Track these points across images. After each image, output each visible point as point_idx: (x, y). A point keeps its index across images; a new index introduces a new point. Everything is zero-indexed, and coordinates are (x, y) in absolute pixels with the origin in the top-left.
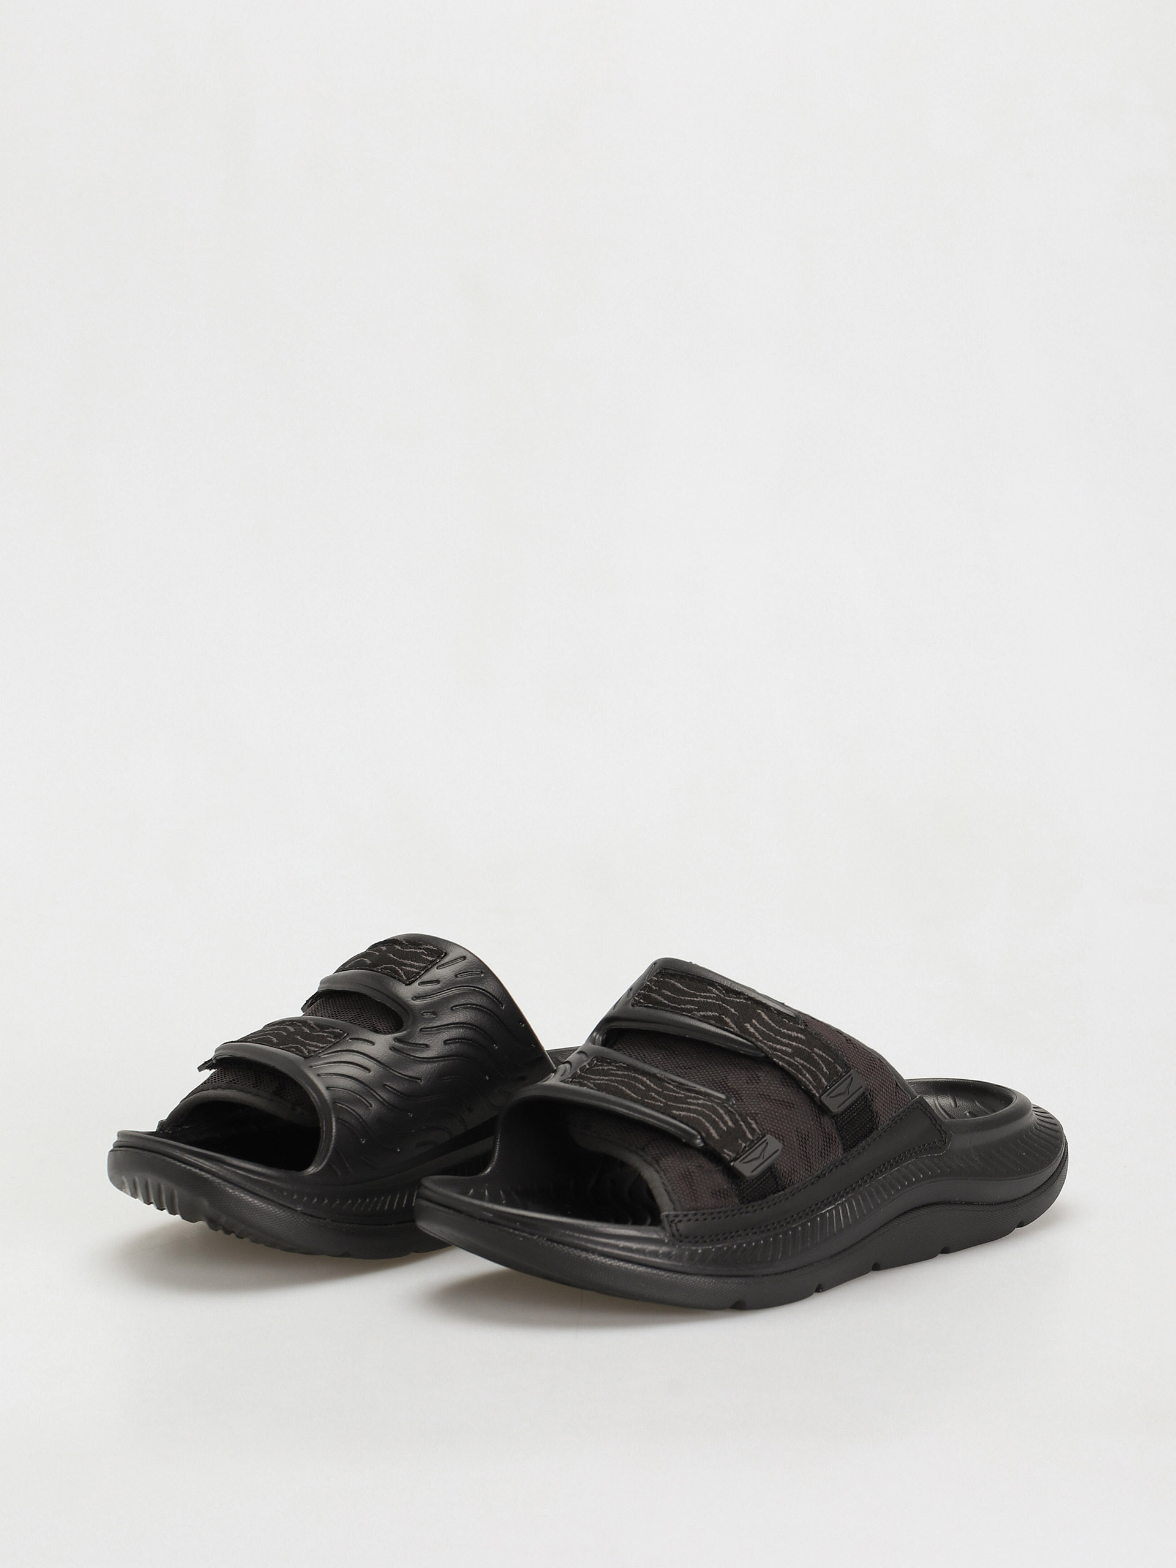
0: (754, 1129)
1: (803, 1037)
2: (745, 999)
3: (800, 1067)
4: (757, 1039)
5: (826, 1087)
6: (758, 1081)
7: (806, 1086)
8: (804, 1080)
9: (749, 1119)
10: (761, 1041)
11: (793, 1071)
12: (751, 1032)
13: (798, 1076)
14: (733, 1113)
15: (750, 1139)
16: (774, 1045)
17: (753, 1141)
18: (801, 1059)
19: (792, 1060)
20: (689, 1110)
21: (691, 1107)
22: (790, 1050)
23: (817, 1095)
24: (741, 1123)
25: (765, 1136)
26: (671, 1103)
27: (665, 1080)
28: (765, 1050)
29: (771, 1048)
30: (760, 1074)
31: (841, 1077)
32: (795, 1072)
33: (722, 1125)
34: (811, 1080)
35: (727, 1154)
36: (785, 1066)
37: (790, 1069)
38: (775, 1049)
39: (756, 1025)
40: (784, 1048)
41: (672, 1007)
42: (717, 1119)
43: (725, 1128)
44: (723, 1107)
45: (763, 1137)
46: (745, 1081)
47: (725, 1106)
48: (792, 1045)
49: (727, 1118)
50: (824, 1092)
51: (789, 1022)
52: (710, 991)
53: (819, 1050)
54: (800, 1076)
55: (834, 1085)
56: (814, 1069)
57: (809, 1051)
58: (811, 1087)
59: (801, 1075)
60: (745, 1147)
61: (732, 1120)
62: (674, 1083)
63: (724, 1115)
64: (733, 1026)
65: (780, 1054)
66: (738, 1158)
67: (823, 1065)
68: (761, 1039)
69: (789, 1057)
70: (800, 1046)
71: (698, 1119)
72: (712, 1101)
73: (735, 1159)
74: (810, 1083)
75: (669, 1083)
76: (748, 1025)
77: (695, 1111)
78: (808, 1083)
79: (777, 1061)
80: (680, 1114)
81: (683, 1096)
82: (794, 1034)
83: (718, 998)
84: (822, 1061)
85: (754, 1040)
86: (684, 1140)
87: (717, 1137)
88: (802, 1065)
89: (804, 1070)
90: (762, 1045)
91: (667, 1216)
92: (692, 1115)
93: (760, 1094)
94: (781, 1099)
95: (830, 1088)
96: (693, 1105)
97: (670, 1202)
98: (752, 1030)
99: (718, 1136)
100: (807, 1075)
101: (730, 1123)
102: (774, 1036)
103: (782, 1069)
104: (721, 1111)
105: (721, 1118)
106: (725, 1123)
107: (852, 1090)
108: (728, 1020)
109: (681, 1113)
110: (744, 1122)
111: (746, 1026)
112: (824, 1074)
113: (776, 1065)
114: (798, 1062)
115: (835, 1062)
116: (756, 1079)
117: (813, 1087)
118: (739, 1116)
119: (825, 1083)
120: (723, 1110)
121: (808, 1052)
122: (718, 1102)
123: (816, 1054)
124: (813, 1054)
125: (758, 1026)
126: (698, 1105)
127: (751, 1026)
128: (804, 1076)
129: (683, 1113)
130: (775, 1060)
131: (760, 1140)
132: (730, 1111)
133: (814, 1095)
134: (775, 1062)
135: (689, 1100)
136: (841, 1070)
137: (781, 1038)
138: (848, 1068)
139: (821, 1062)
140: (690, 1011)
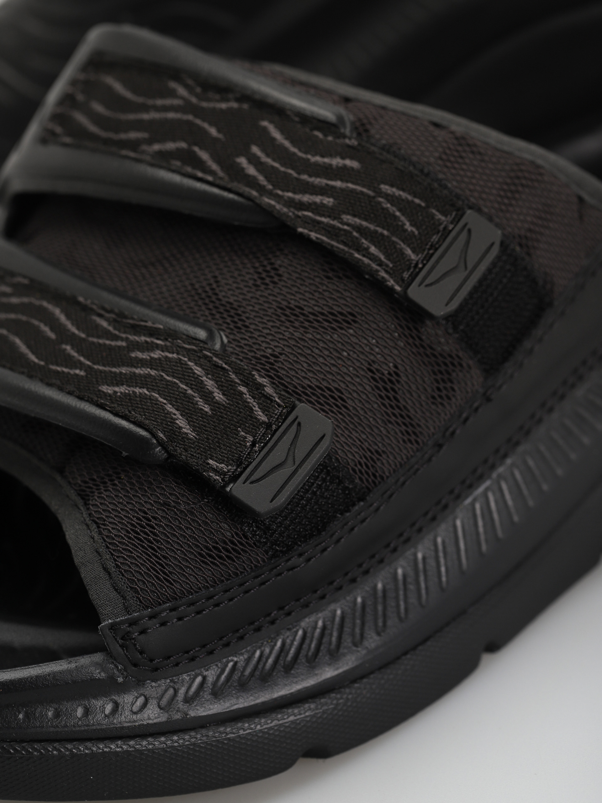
0: (268, 398)
1: (355, 164)
2: (238, 100)
3: (355, 234)
4: (261, 189)
5: (416, 265)
6: (276, 279)
7: (373, 274)
8: (366, 260)
9: (257, 377)
10: (271, 194)
11: (341, 247)
12: (249, 176)
13: (352, 254)
14: (224, 369)
15: (264, 422)
16: (298, 197)
17: (268, 426)
18: (354, 216)
19: (335, 223)
20: (132, 380)
21: (138, 371)
22: (328, 201)
23: (398, 288)
24: (243, 389)
25: (294, 407)
26: (101, 368)
27: (92, 310)
28: (279, 212)
29: (290, 203)
30: (279, 262)
31: (446, 233)
32: (346, 249)
33: (201, 403)
34: (382, 257)
35: (216, 471)
36: (324, 238)
37: (334, 243)
38: (301, 206)
39: (259, 158)
40: (318, 199)
41: (107, 142)
42: (190, 392)
43: (207, 409)
44: (198, 357)
45: (289, 413)
46: (251, 283)
47: (206, 357)
48: (333, 187)
49: (210, 384)
50: (413, 277)
51: (326, 135)
52: (172, 94)
53: (392, 186)
54: (357, 255)
55: (432, 255)
56: (386, 233)
57: (371, 193)
58: (383, 274)
59: (358, 251)
60: (253, 444)
61: (220, 387)
62: (107, 315)
63: (204, 378)
64: (214, 167)
65: (310, 214)
66: (241, 473)
67: (403, 218)
68: (270, 187)
69: (329, 217)
70: (351, 186)
71: (150, 398)
72: (179, 350)
73: (234, 478)
74: (381, 264)
75: (100, 316)
76: (243, 161)
77: (143, 381)
78: (374, 266)
79: (306, 231)
80: (115, 392)
81: (124, 344)
82: (336, 162)
83: (188, 108)
84: (400, 210)
85: (255, 193)
86: (125, 454)
87: (192, 435)
88: (359, 229)
89: (364, 241)
90: (273, 203)
91: (113, 627)
92: (137, 390)
93: (281, 308)
94: (326, 310)
95: (424, 265)
96: (142, 366)
97: (113, 594)
98: (251, 171)
99: (194, 430)
100: (373, 249)
101: (218, 396)
102: (295, 175)
103: (317, 246)
104: (198, 370)
105: (199, 386)
106: (207, 396)
107: (473, 256)
108: (204, 156)
109: (117, 389)
110: (246, 385)
111: (239, 164)
112: (408, 239)
113: (305, 240)
114: (348, 225)
115: (428, 207)
116: (272, 273)
117: (386, 272)
118: (235, 373)
119: (413, 257)
120: (201, 366)
121: (369, 196)
122: (189, 350)
123: (387, 197)
124: (381, 200)
125: (264, 158)
126: (151, 363)
127: (250, 161)
128: (366, 252)
129: (121, 390)
130: (300, 230)
131: (284, 420)
132: (216, 366)
133: (392, 289)
134: (301, 234)
135: (133, 355)
136: (443, 218)
137: (310, 176)
138: (458, 210)
139: (398, 214)
140: (134, 145)
